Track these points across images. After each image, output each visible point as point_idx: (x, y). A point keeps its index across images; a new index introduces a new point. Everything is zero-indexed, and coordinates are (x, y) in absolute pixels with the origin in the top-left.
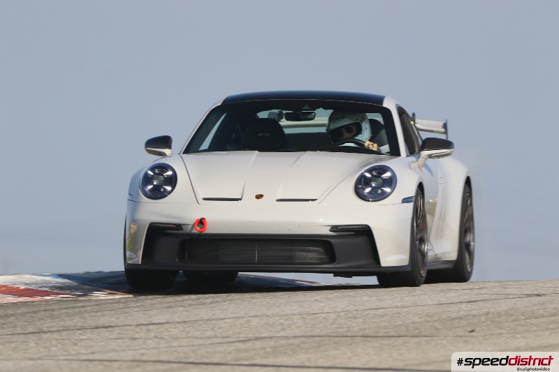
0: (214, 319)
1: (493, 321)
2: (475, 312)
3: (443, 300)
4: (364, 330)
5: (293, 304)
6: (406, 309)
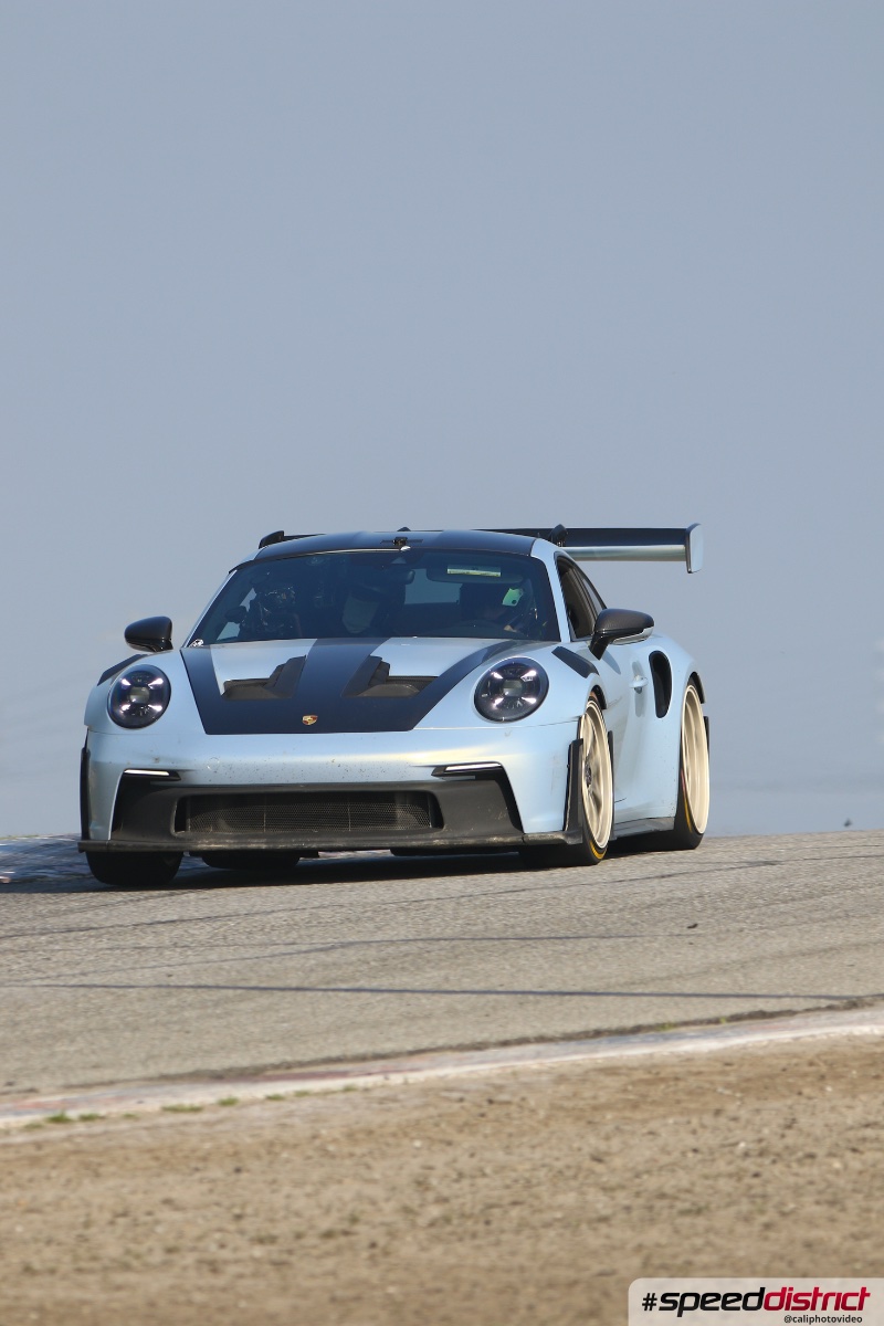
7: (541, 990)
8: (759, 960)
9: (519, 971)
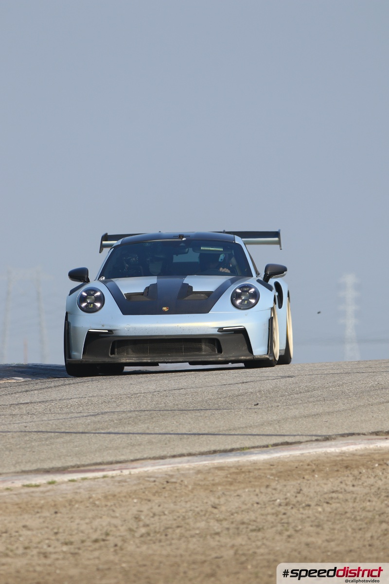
0: (65, 399)
7: (189, 433)
8: (286, 420)
9: (180, 424)
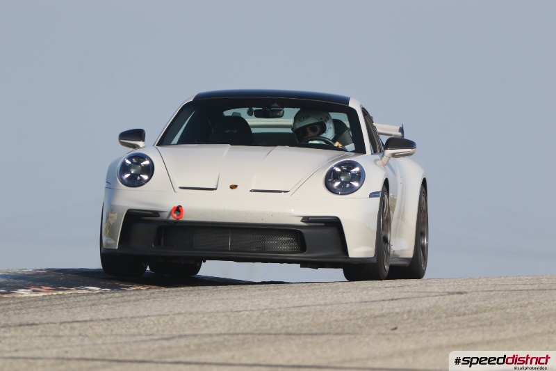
0: (138, 317)
1: (415, 319)
2: (397, 310)
3: (366, 298)
4: (288, 327)
5: (217, 302)
6: (329, 307)
